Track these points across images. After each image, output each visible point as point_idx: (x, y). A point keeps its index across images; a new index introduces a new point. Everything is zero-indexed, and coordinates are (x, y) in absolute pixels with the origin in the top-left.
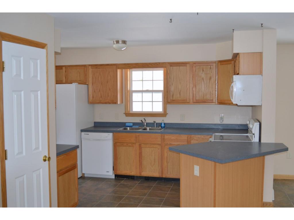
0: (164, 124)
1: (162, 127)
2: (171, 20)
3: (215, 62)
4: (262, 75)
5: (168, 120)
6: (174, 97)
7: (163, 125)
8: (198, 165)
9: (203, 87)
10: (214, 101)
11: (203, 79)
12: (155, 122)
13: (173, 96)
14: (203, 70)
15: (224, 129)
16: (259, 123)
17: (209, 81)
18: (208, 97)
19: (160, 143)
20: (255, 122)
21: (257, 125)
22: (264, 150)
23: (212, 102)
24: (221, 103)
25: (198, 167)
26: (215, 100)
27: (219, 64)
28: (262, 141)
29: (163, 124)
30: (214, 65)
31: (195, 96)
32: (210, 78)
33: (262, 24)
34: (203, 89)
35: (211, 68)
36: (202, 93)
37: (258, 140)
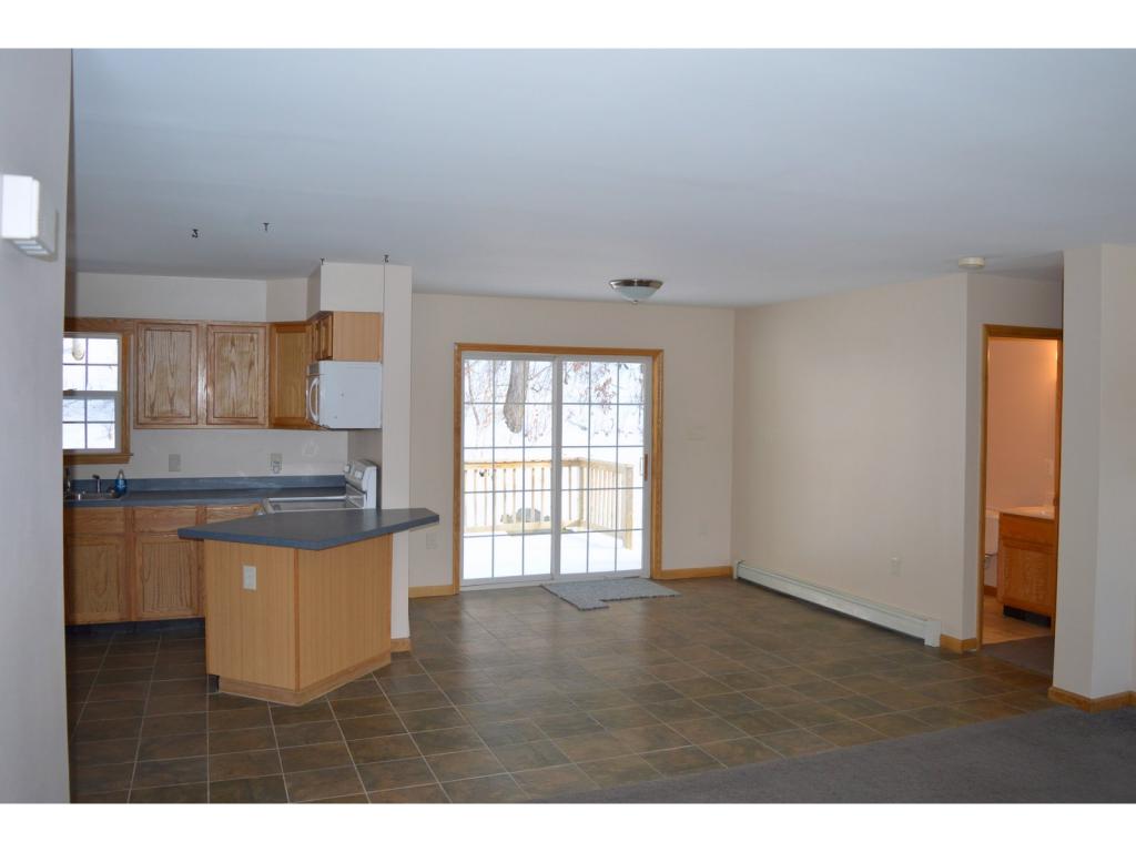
0: (125, 481)
1: (117, 490)
2: (195, 231)
3: (263, 325)
4: (382, 362)
5: (134, 471)
6: (156, 409)
7: (121, 485)
8: (252, 565)
9: (233, 385)
10: (261, 420)
11: (233, 365)
12: (97, 477)
13: (152, 406)
14: (233, 344)
15: (283, 489)
16: (375, 468)
17: (246, 370)
18: (246, 409)
19: (121, 530)
20: (367, 465)
21: (371, 472)
22: (387, 522)
23: (257, 423)
24: (279, 423)
25: (254, 569)
26: (263, 416)
27: (274, 330)
28: (385, 506)
29: (121, 482)
30: (261, 331)
31: (211, 408)
32: (251, 364)
33: (387, 256)
34: (233, 390)
35: (252, 339)
36: (231, 401)
37: (374, 506)
